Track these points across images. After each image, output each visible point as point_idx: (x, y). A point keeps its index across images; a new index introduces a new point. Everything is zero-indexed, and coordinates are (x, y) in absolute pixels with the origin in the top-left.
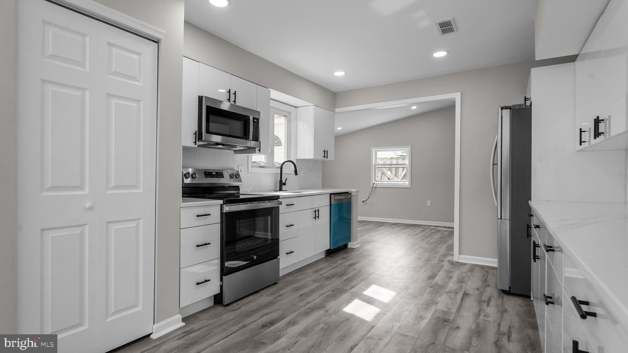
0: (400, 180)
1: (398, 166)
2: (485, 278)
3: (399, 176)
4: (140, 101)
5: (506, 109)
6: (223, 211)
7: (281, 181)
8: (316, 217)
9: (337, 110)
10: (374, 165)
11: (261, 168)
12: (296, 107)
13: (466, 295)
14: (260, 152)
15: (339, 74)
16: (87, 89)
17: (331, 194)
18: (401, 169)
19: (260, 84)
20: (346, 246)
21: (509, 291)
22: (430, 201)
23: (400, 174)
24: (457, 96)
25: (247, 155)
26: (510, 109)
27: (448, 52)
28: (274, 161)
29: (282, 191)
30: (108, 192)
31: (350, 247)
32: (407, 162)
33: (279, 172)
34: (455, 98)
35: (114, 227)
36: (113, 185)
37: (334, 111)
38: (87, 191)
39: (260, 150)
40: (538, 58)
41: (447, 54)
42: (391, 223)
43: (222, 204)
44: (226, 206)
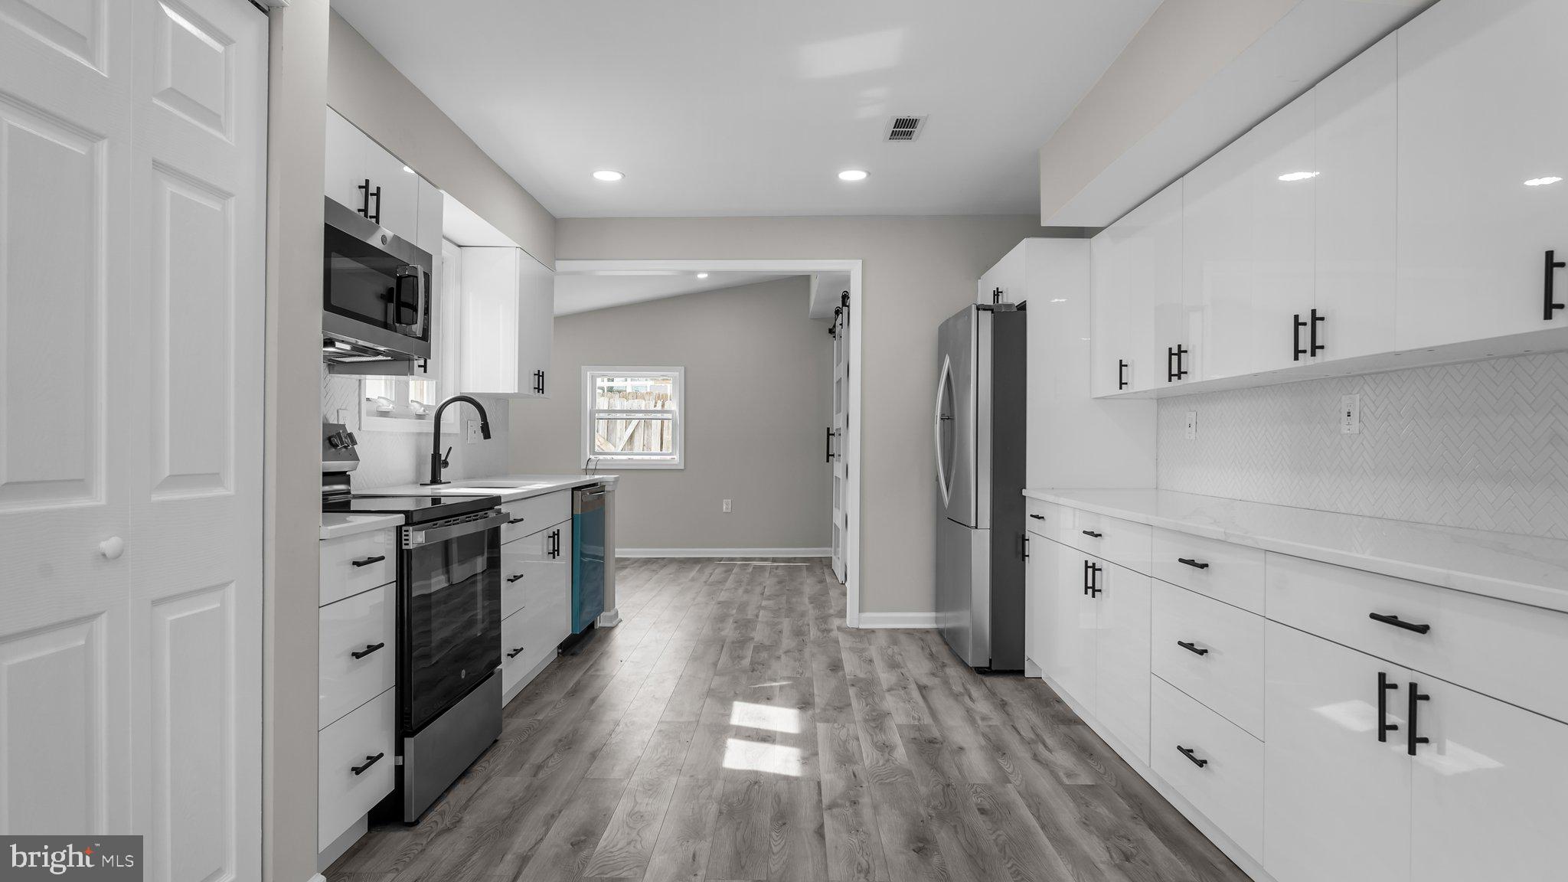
0: (619, 451)
1: (613, 416)
2: (928, 651)
3: (618, 440)
4: (228, 195)
5: (984, 310)
6: (404, 547)
7: (436, 455)
8: (555, 552)
9: (561, 265)
10: (590, 411)
11: (381, 416)
12: (460, 246)
13: (922, 689)
14: (425, 371)
15: (608, 176)
16: (103, 137)
17: (573, 489)
18: (620, 424)
19: (425, 176)
20: (592, 626)
21: (990, 668)
22: (730, 501)
23: (618, 435)
24: (854, 269)
25: (357, 377)
26: (992, 311)
27: (869, 174)
28: (411, 398)
29: (441, 483)
30: (156, 498)
31: (601, 625)
32: (673, 406)
33: (432, 430)
34: (849, 272)
35: (170, 615)
36: (167, 473)
37: (552, 268)
38: (99, 497)
39: (425, 366)
40: (1045, 222)
41: (867, 176)
42: (637, 560)
43: (401, 527)
44: (414, 530)
